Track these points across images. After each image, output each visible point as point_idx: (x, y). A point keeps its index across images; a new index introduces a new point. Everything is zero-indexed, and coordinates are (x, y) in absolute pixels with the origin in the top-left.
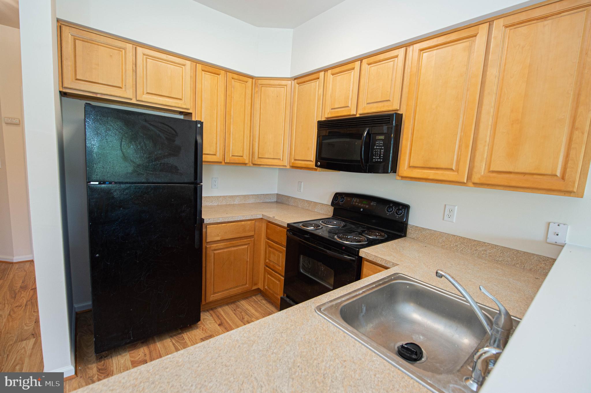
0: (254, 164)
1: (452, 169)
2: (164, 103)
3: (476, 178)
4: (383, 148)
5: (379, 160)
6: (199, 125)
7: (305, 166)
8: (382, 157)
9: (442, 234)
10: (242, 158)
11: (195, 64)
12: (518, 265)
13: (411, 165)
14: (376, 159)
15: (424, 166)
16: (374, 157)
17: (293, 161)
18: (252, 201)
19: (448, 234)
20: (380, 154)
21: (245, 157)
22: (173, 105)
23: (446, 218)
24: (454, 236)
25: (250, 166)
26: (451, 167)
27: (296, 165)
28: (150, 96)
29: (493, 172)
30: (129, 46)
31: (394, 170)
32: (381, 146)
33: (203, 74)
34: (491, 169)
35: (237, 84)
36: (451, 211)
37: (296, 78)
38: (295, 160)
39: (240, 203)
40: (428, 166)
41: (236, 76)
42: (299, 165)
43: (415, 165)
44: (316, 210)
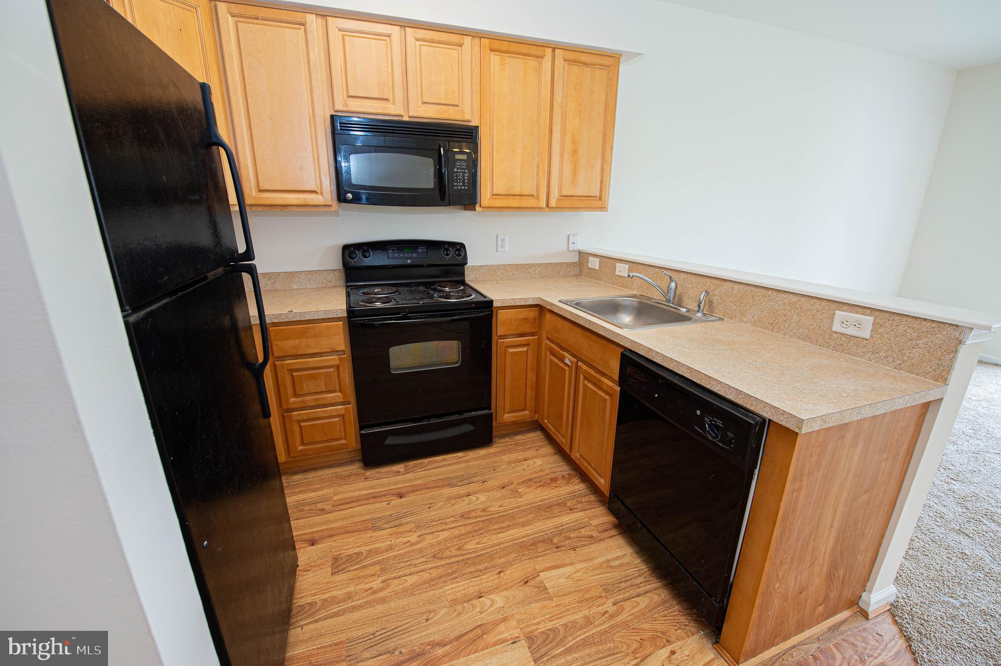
1: (533, 196)
3: (553, 203)
4: (466, 171)
5: (463, 188)
7: (299, 203)
8: (466, 183)
9: (499, 267)
12: (556, 275)
13: (494, 193)
14: (459, 186)
15: (507, 193)
16: (456, 184)
17: (254, 193)
19: (505, 265)
20: (464, 180)
23: (500, 249)
24: (510, 265)
26: (532, 194)
29: (563, 196)
32: (463, 169)
34: (562, 194)
36: (503, 240)
38: (261, 191)
40: (512, 193)
43: (499, 193)
44: (295, 287)
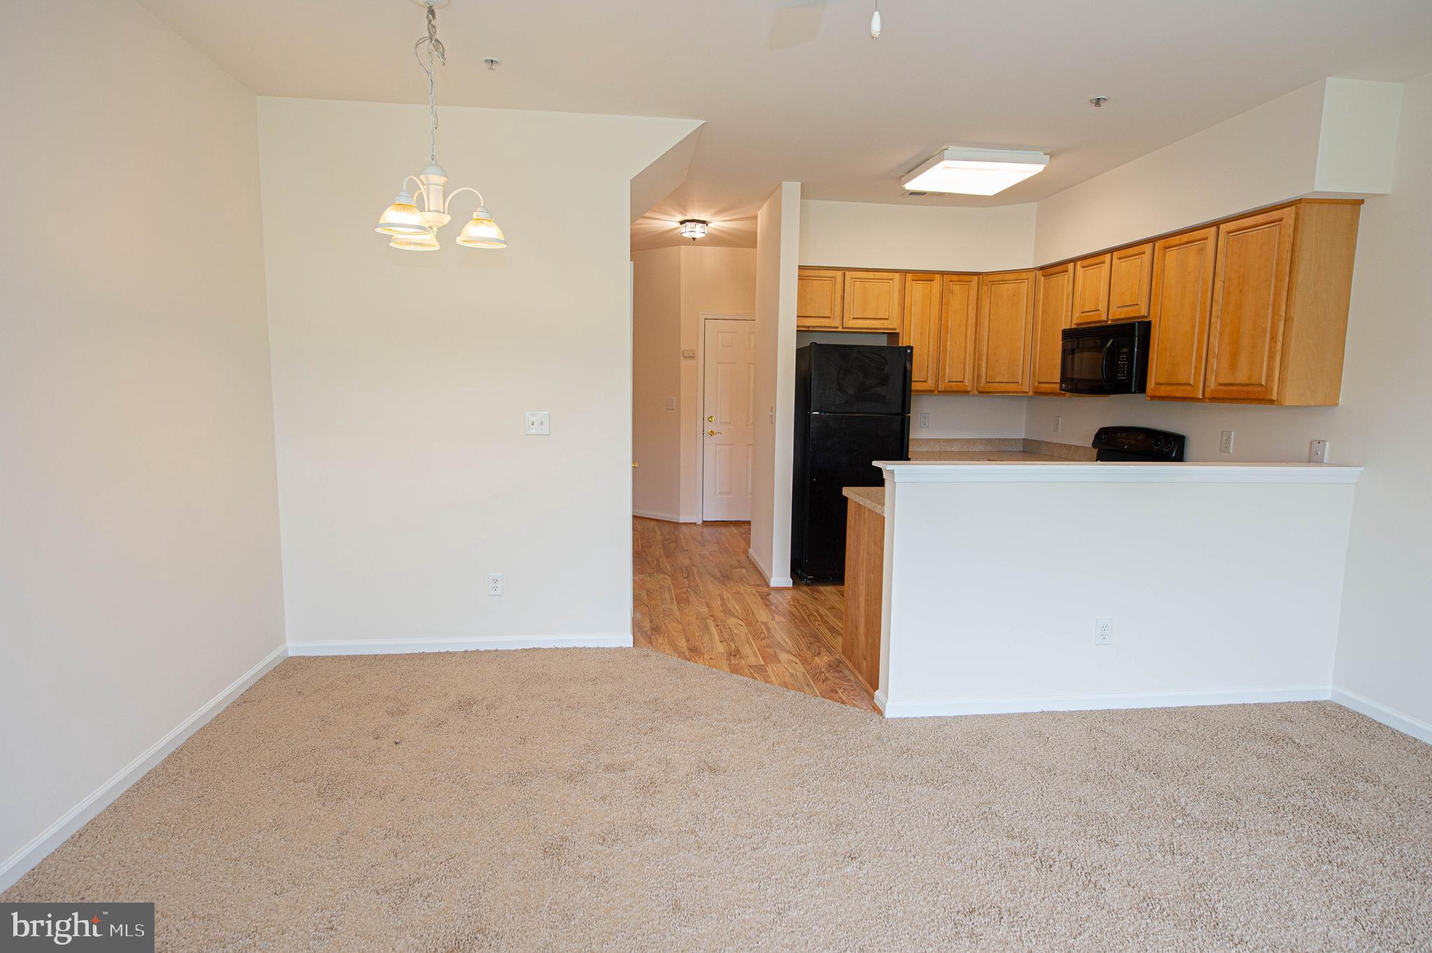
0: (980, 392)
1: (1191, 385)
2: (870, 327)
4: (1127, 363)
5: (1123, 378)
6: (909, 351)
7: (1050, 391)
8: (1126, 373)
10: (962, 383)
11: (904, 274)
14: (1121, 377)
15: (1169, 382)
16: (1118, 375)
17: (1036, 384)
18: (978, 448)
20: (1124, 370)
21: (966, 383)
22: (879, 327)
25: (974, 395)
26: (1190, 383)
27: (1040, 391)
28: (856, 321)
29: (1221, 385)
30: (839, 274)
31: (1142, 388)
32: (1124, 361)
33: (914, 285)
34: (1219, 382)
35: (957, 288)
37: (1041, 268)
38: (1040, 383)
39: (961, 450)
40: (1173, 382)
41: (955, 278)
42: (1043, 390)
43: (1160, 382)
